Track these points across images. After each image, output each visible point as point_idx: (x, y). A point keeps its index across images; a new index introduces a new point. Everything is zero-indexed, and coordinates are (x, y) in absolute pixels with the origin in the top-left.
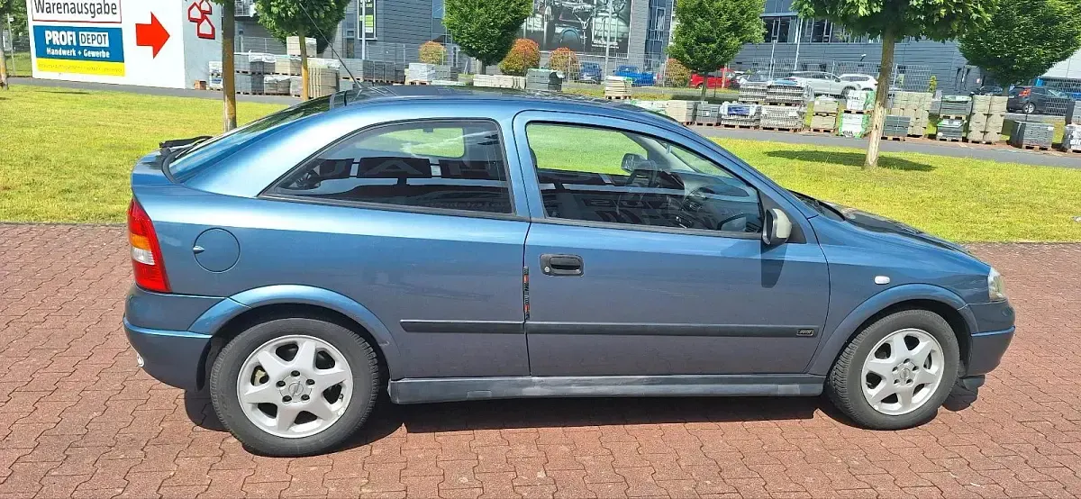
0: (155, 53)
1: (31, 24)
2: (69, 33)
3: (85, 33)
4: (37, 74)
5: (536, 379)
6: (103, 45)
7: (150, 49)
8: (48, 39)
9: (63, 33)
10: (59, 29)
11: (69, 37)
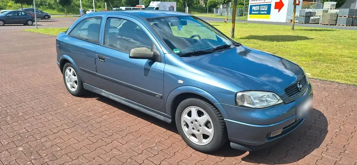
0: (279, 11)
1: (250, 5)
2: (258, 7)
3: (262, 6)
4: (249, 19)
5: (104, 91)
6: (265, 10)
7: (278, 10)
8: (253, 9)
9: (256, 7)
10: (255, 6)
11: (258, 8)
